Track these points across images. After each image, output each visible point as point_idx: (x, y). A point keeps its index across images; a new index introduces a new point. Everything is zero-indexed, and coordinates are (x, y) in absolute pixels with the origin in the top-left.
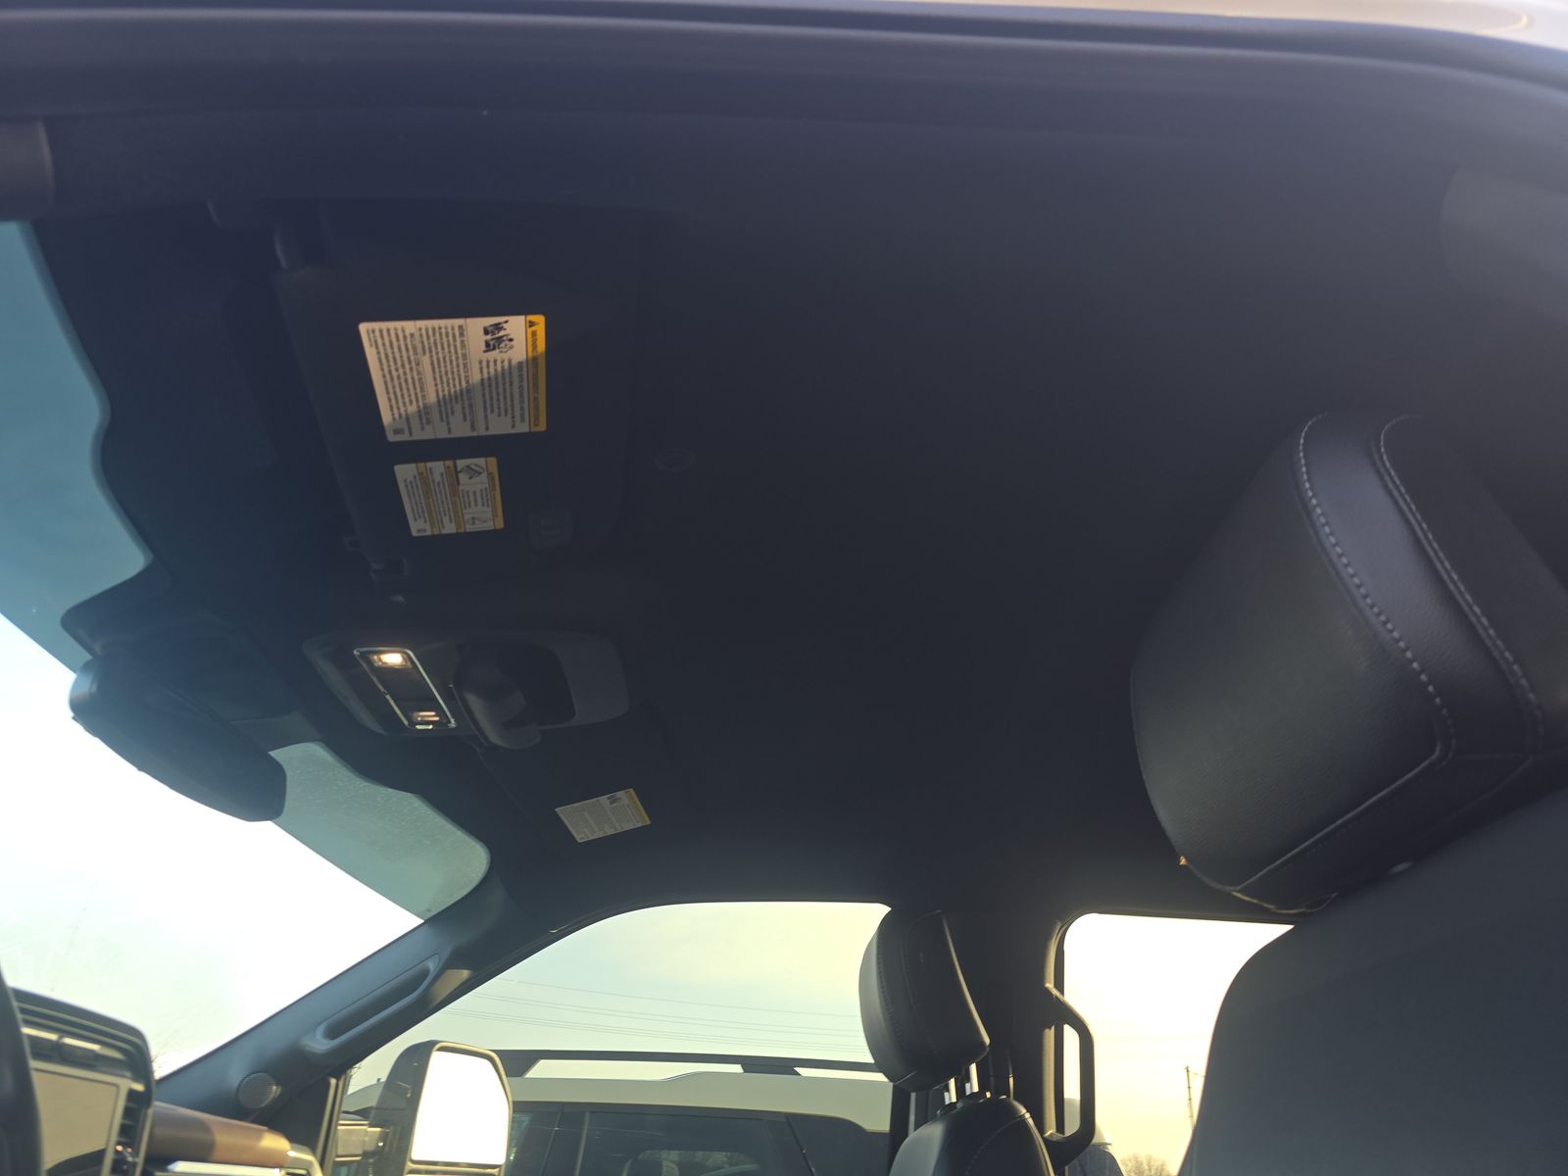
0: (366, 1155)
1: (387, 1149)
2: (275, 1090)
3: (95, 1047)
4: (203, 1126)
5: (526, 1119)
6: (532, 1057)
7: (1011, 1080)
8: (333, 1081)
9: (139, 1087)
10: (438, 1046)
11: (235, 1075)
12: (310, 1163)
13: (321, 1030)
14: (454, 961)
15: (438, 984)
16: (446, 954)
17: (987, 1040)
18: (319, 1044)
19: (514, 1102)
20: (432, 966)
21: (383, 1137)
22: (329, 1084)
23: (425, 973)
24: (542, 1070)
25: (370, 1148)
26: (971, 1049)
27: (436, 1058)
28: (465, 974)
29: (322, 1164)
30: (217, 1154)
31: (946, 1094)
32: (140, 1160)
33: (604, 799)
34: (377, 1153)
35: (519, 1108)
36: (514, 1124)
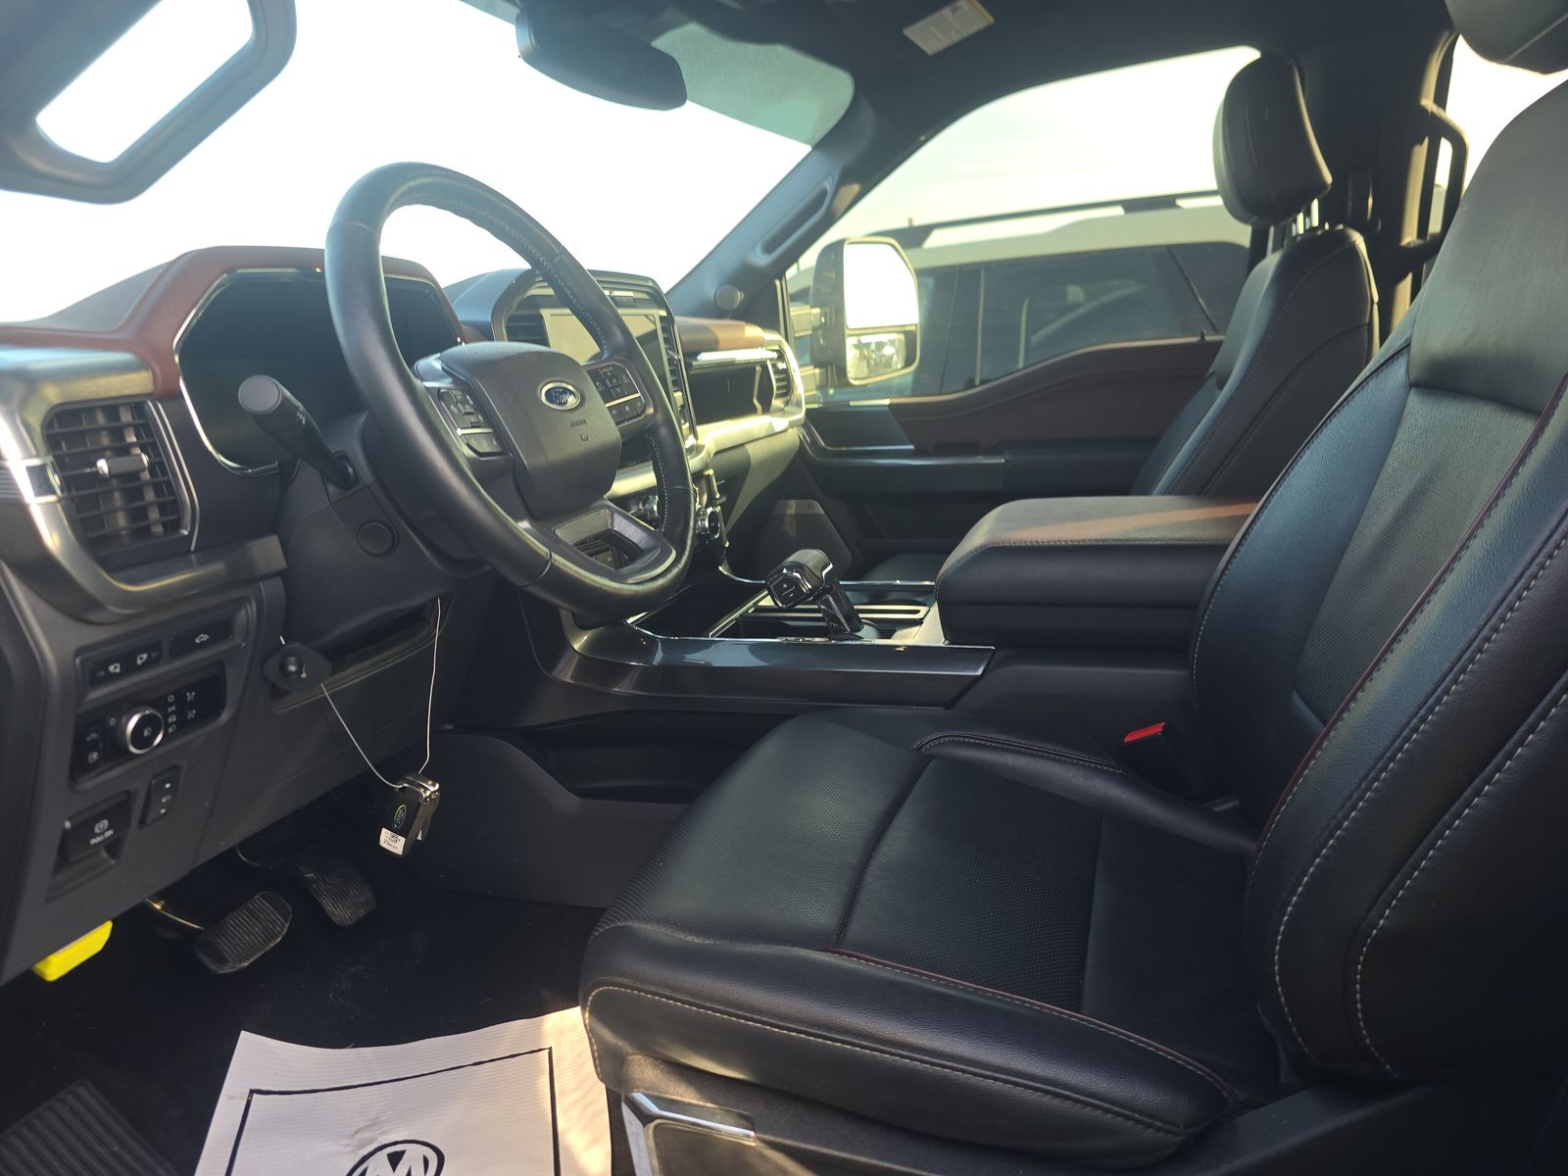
0: (814, 329)
1: (828, 322)
2: (740, 295)
3: (631, 294)
4: (706, 329)
5: (931, 281)
6: (926, 231)
7: (1370, 201)
8: (778, 283)
9: (663, 313)
10: (847, 242)
11: (710, 289)
12: (780, 341)
13: (758, 249)
14: (846, 178)
15: (837, 200)
16: (837, 173)
17: (1328, 178)
18: (761, 260)
19: (915, 270)
20: (829, 186)
21: (824, 314)
22: (775, 285)
23: (824, 193)
24: (935, 240)
25: (816, 323)
26: (1316, 187)
27: (847, 249)
28: (856, 188)
29: (787, 339)
30: (721, 345)
31: (1294, 227)
32: (681, 357)
33: (946, 12)
34: (822, 326)
35: (921, 274)
36: (920, 286)
